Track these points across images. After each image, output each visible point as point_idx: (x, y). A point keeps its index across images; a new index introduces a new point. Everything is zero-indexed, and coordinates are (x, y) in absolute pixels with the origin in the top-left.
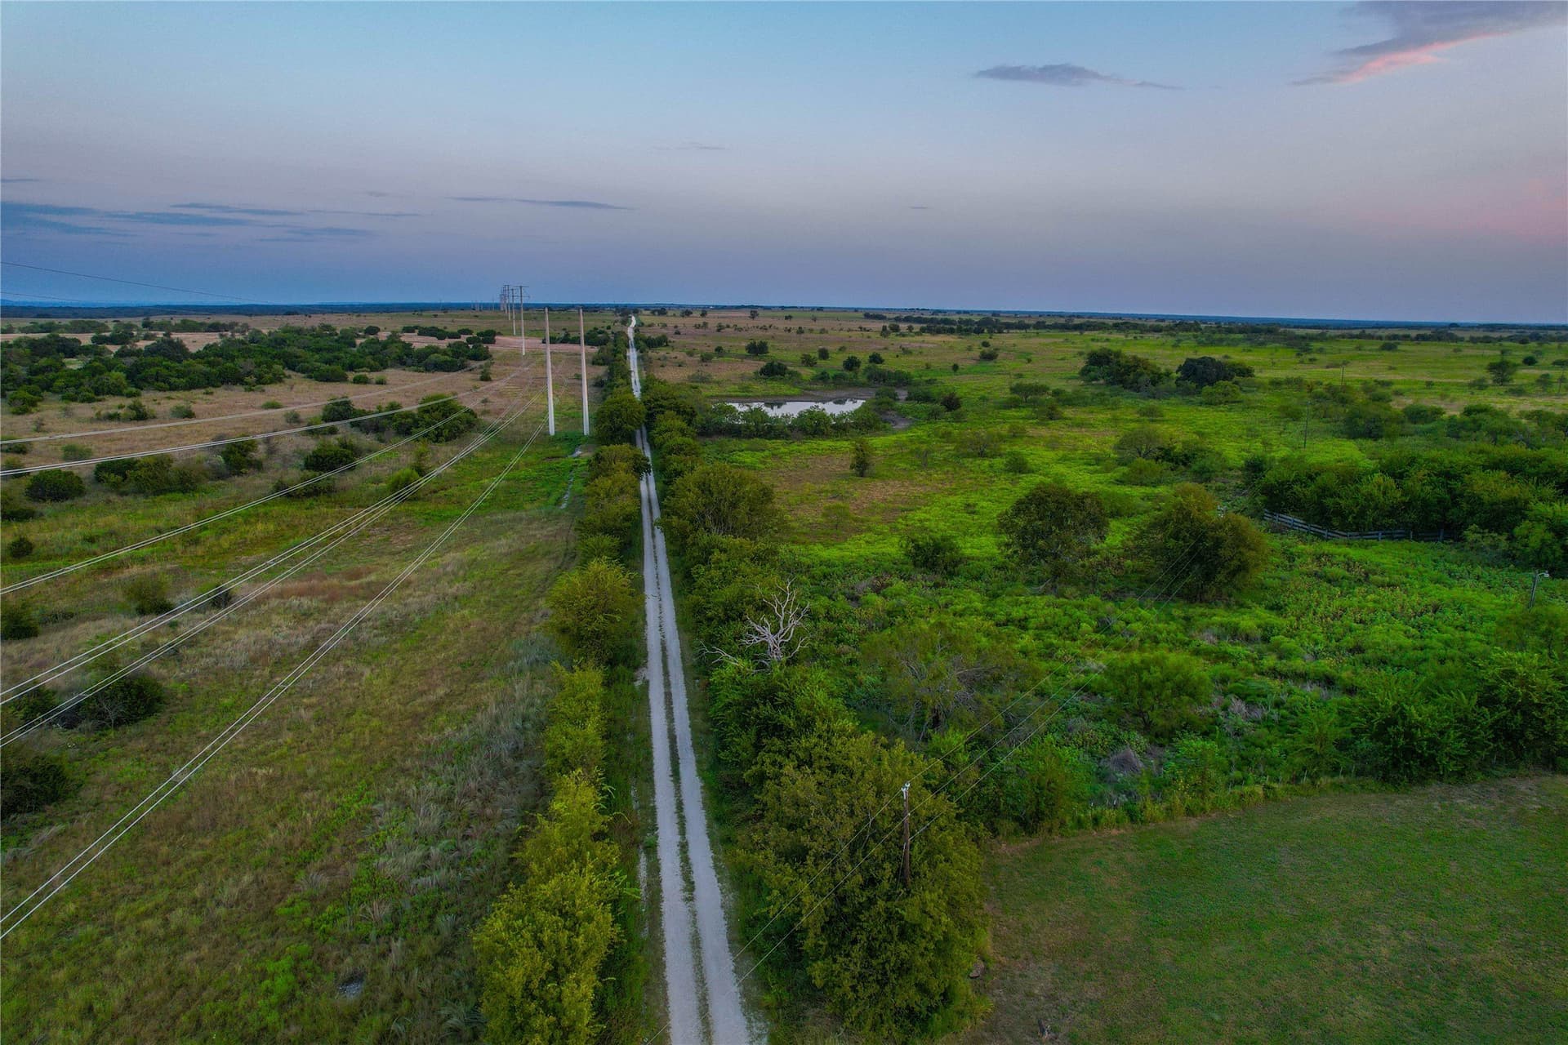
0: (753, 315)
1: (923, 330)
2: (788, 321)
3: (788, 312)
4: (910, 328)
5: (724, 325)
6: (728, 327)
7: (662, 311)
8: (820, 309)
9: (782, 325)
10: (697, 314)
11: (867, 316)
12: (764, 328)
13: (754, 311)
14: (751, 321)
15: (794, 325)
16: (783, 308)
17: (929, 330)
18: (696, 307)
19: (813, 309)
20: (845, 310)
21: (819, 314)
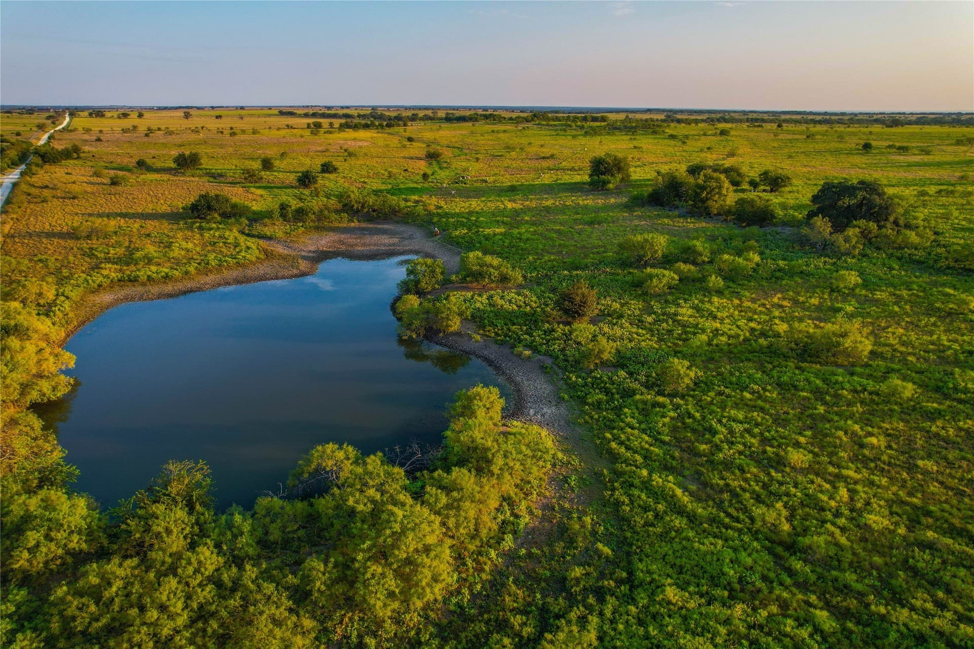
0: (187, 116)
1: (342, 127)
2: (218, 120)
3: (218, 112)
4: (331, 124)
5: (154, 127)
6: (159, 129)
7: (98, 113)
8: (242, 108)
9: (213, 124)
10: (134, 115)
11: (282, 113)
12: (196, 131)
13: (187, 112)
14: (186, 121)
15: (225, 124)
16: (213, 108)
17: (346, 126)
18: (132, 109)
19: (237, 108)
20: (262, 108)
21: (243, 112)
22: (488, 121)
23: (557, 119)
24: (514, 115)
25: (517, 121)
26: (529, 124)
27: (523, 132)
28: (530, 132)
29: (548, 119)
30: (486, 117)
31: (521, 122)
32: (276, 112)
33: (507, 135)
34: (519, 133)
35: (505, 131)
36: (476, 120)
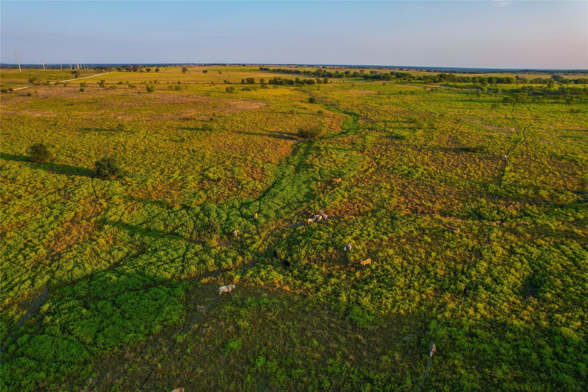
11: (261, 69)
22: (398, 80)
23: (463, 80)
24: (421, 74)
25: (425, 80)
26: (437, 86)
27: (432, 93)
28: (438, 95)
29: (454, 80)
30: (398, 76)
31: (429, 83)
32: (258, 68)
33: (414, 97)
34: (427, 96)
35: (412, 93)
36: (389, 79)
